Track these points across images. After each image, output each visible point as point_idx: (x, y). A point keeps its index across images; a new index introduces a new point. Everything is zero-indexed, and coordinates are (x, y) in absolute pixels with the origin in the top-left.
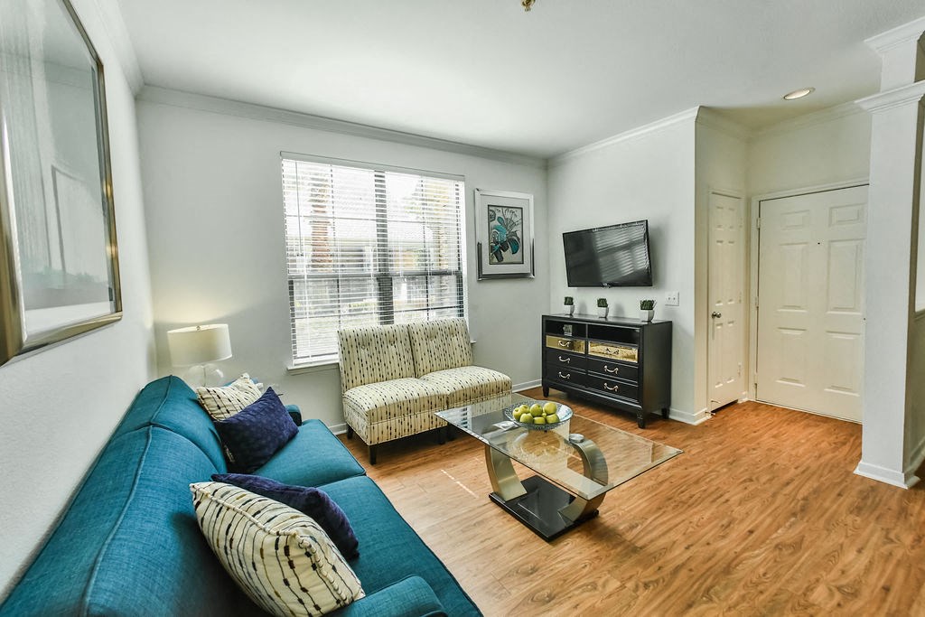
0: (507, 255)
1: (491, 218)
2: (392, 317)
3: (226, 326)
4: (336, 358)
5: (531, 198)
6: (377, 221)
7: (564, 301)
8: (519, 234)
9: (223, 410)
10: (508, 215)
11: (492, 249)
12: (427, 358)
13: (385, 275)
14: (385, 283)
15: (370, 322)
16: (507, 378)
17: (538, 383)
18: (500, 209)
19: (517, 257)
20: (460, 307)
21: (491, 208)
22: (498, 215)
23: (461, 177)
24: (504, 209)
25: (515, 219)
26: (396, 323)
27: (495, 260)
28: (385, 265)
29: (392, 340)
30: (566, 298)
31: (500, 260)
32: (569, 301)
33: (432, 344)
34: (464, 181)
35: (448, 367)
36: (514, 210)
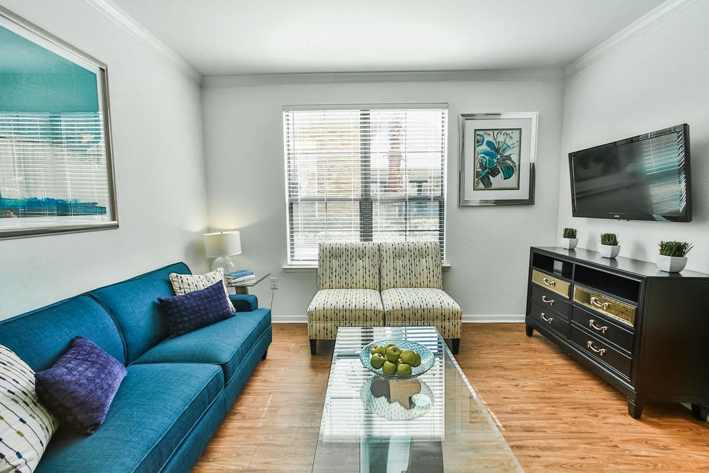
0: (497, 181)
1: (478, 142)
2: (372, 236)
3: (238, 232)
4: (315, 264)
5: (533, 115)
6: (361, 153)
7: (563, 233)
8: (515, 158)
9: (183, 290)
10: (501, 138)
11: (477, 174)
12: (392, 275)
13: (366, 199)
14: (366, 205)
15: (351, 238)
16: (457, 307)
17: (520, 318)
18: (491, 132)
19: (512, 181)
20: (440, 231)
21: (478, 133)
22: (487, 138)
23: (445, 105)
24: (496, 132)
25: (509, 142)
26: (374, 241)
27: (481, 185)
28: (366, 191)
29: (361, 255)
30: (566, 230)
31: (488, 186)
32: (570, 234)
33: (399, 263)
34: (447, 108)
35: (411, 286)
36: (508, 132)
